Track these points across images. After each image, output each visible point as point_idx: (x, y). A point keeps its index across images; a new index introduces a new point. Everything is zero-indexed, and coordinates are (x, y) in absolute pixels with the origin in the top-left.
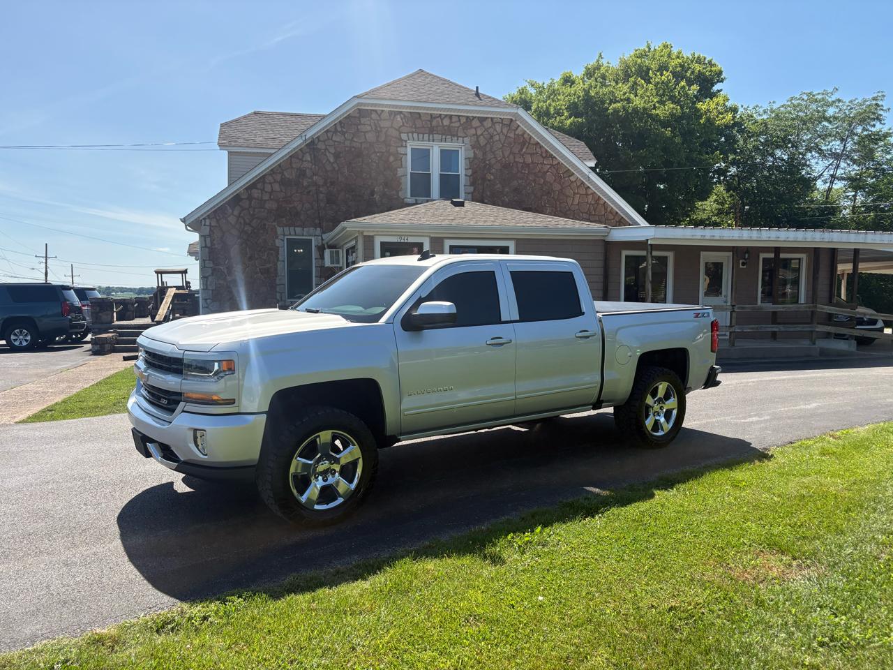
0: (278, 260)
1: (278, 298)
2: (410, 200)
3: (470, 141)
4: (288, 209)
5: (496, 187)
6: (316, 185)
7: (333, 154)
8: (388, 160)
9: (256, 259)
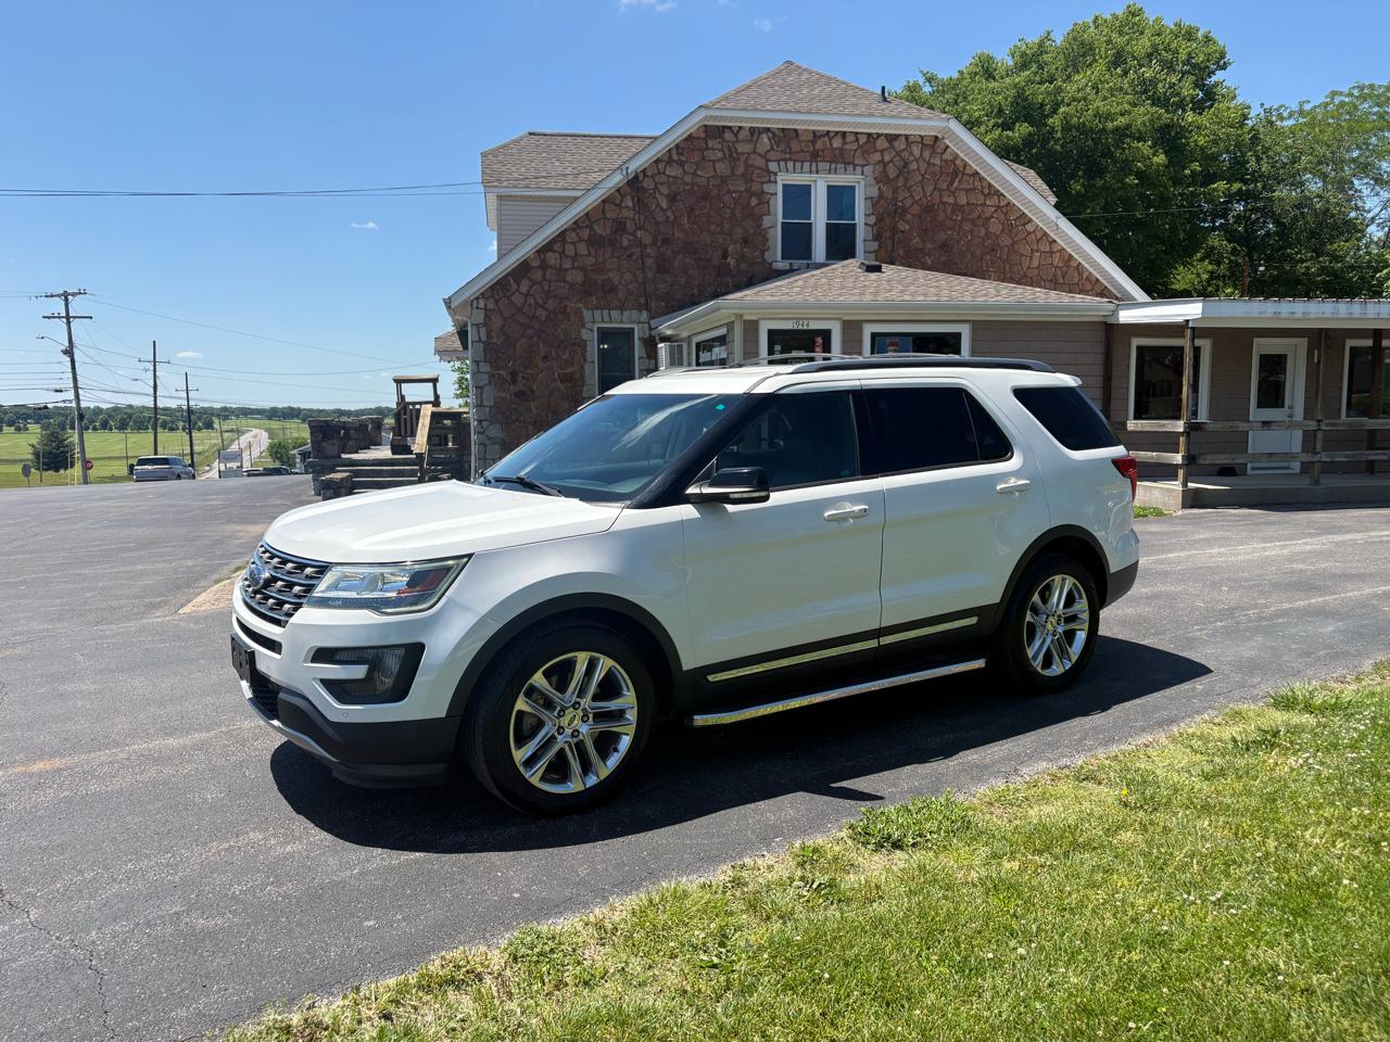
0: (585, 360)
2: (782, 265)
3: (873, 172)
4: (599, 282)
5: (914, 241)
6: (641, 244)
7: (666, 196)
8: (748, 204)
9: (553, 359)
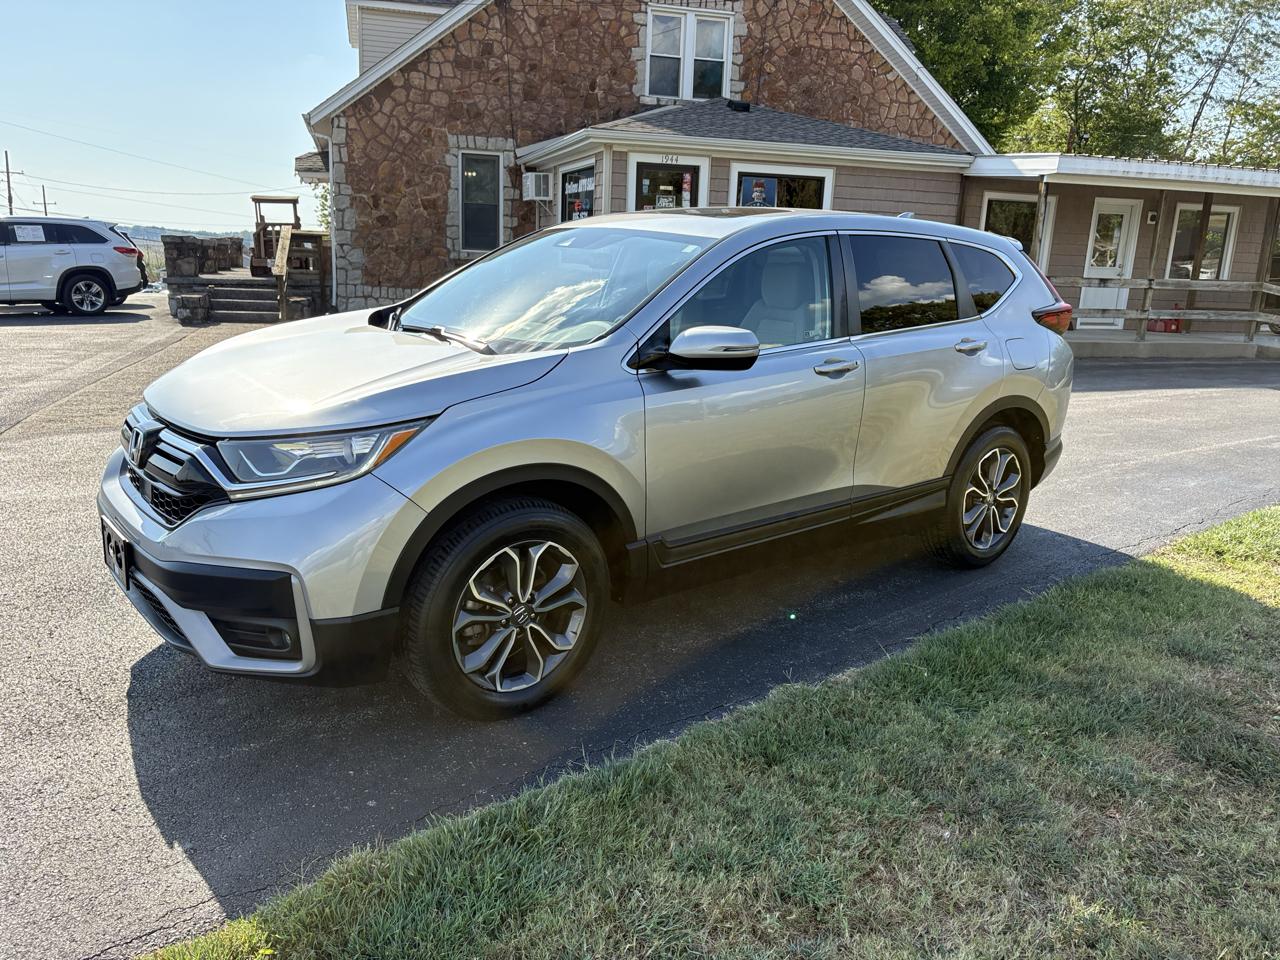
0: (449, 187)
1: (449, 246)
2: (649, 99)
3: (744, 8)
4: (465, 106)
5: (780, 84)
6: (508, 69)
7: (536, 19)
8: (618, 33)
9: (417, 185)
